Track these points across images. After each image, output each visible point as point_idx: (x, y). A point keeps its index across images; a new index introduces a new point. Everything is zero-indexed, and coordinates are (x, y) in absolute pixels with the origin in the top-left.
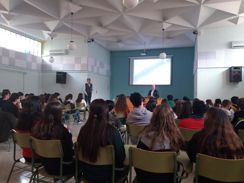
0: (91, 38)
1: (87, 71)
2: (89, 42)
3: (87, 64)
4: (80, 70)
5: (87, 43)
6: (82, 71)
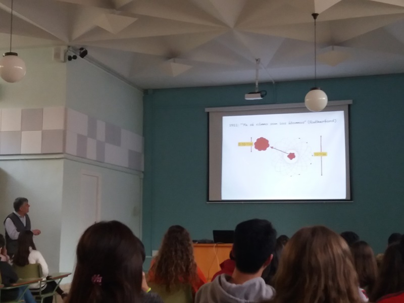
0: (79, 44)
1: (62, 155)
2: (70, 58)
3: (64, 132)
4: (40, 152)
5: (65, 61)
6: (45, 156)
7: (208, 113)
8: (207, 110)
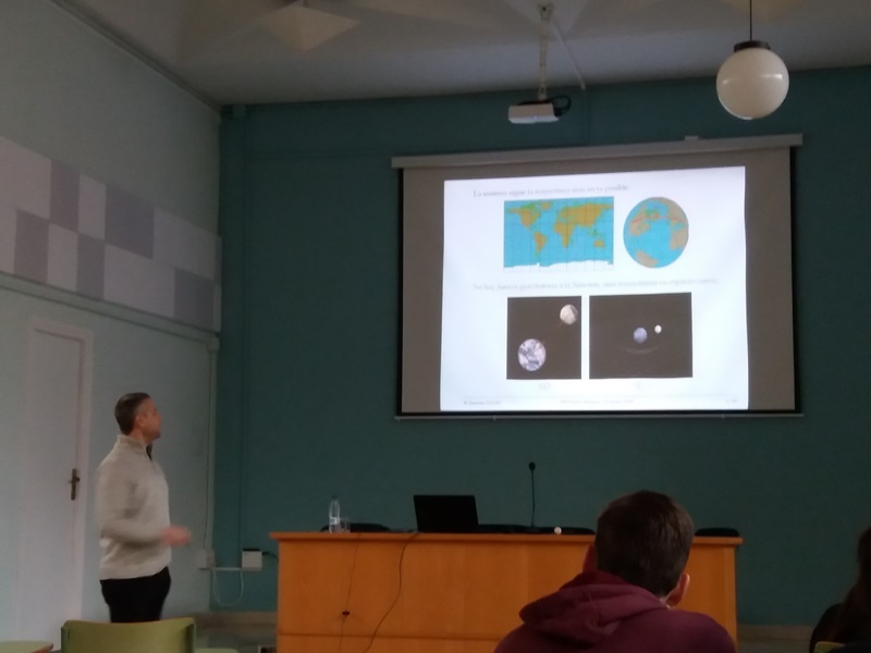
7: (400, 172)
8: (397, 162)
